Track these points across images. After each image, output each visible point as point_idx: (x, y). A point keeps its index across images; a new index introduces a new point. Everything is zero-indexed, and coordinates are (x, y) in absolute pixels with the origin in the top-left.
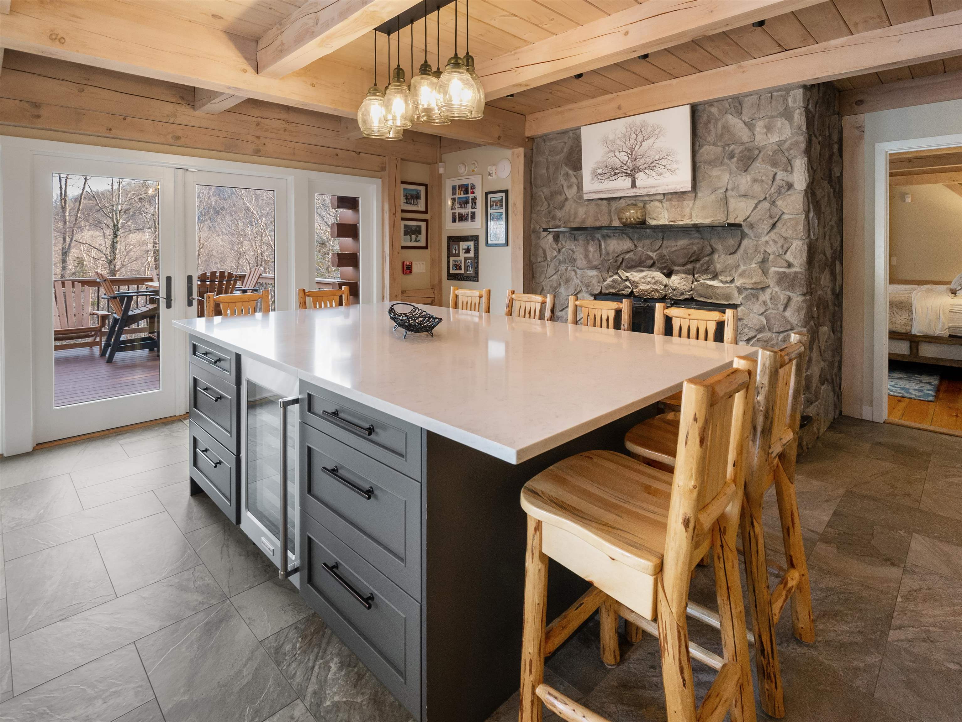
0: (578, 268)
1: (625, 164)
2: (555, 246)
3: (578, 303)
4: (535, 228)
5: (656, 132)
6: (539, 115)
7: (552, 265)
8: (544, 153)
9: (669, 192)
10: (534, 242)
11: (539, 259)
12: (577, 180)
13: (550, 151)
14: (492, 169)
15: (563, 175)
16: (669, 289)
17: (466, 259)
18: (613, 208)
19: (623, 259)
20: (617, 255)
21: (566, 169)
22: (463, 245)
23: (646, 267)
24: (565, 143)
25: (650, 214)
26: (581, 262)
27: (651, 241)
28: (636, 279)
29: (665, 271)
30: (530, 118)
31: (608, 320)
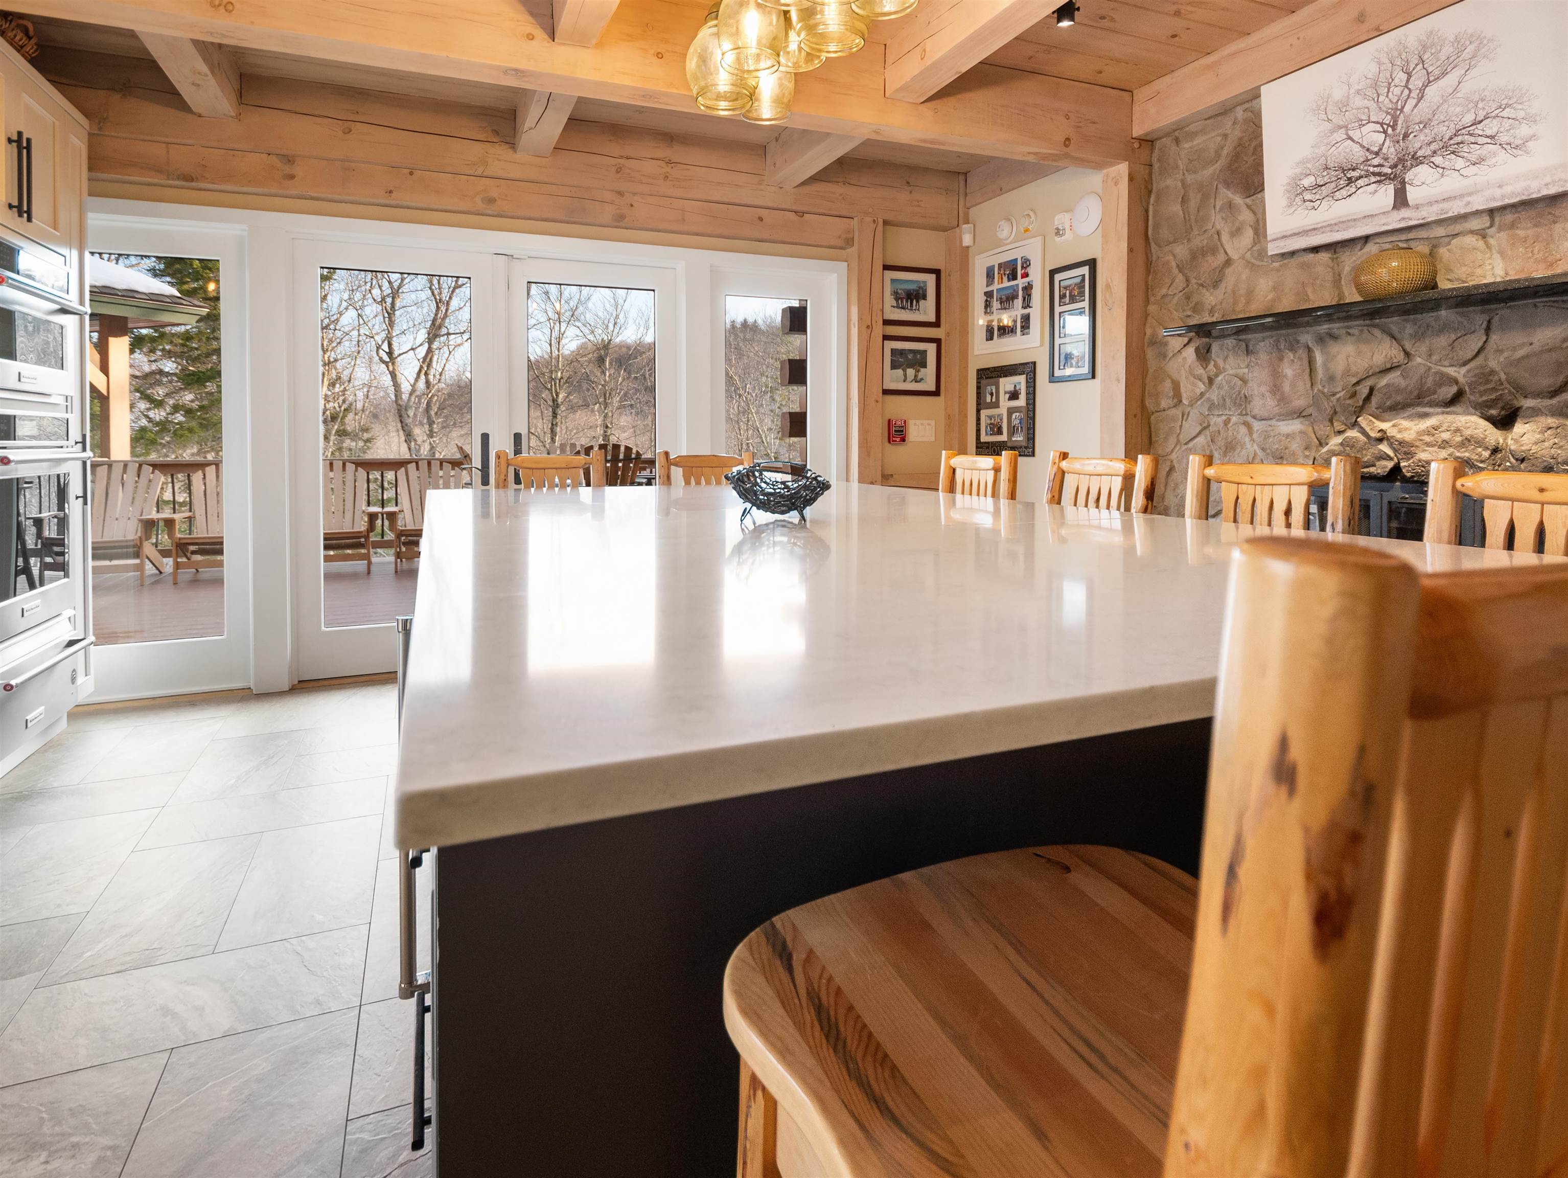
0: (1254, 417)
1: (1377, 154)
2: (1200, 371)
3: (1210, 472)
4: (1154, 335)
5: (1466, 55)
6: (1161, 84)
7: (1194, 413)
8: (1177, 167)
9: (1507, 201)
10: (1152, 364)
11: (1164, 403)
12: (1254, 213)
13: (1190, 161)
14: (1061, 220)
15: (1221, 209)
16: (1505, 459)
17: (1011, 411)
18: (1347, 269)
19: (1372, 390)
20: (1354, 380)
21: (1227, 194)
22: (1007, 384)
23: (1437, 404)
24: (1225, 136)
25: (1449, 270)
26: (1264, 402)
27: (1453, 337)
28: (1408, 436)
29: (1493, 412)
30: (1141, 95)
31: (1288, 512)
